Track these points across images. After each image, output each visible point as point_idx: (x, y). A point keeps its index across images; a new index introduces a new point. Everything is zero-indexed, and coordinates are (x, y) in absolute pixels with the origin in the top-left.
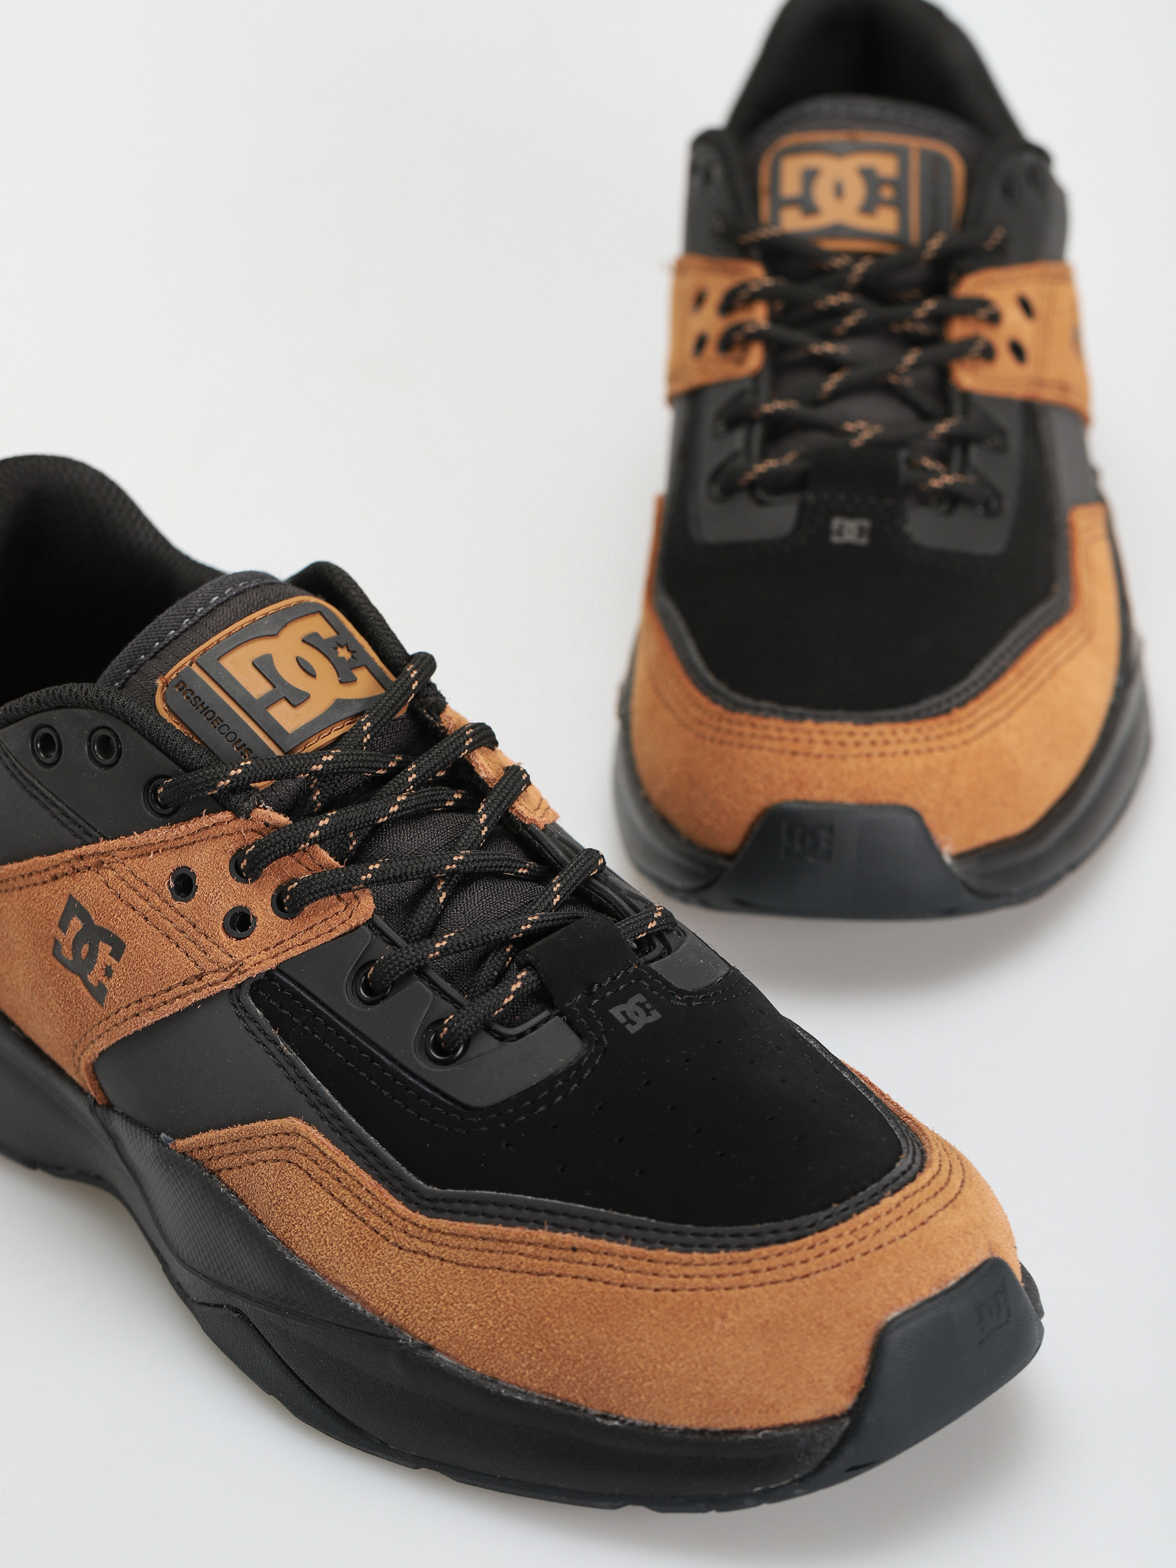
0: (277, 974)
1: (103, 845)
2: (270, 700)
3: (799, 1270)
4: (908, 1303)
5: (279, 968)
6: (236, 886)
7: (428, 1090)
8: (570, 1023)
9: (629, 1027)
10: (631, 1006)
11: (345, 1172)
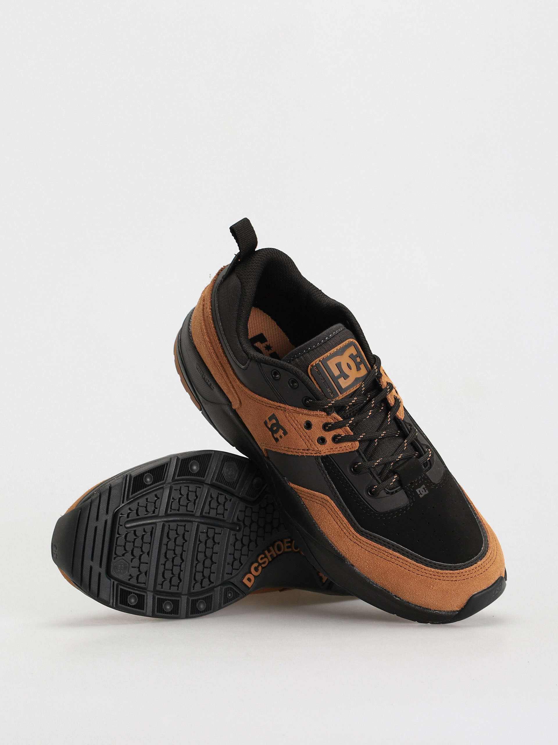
0: (329, 456)
1: (287, 407)
2: (339, 377)
3: (455, 579)
4: (479, 590)
5: (330, 455)
6: (323, 431)
7: (367, 504)
8: (406, 492)
9: (420, 495)
10: (421, 489)
11: (340, 516)
